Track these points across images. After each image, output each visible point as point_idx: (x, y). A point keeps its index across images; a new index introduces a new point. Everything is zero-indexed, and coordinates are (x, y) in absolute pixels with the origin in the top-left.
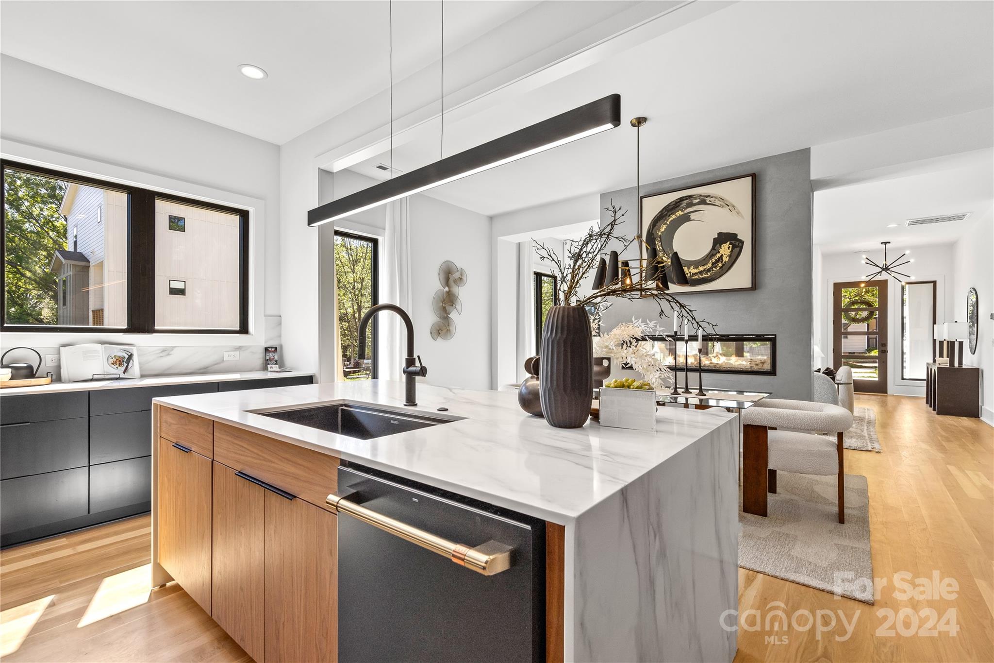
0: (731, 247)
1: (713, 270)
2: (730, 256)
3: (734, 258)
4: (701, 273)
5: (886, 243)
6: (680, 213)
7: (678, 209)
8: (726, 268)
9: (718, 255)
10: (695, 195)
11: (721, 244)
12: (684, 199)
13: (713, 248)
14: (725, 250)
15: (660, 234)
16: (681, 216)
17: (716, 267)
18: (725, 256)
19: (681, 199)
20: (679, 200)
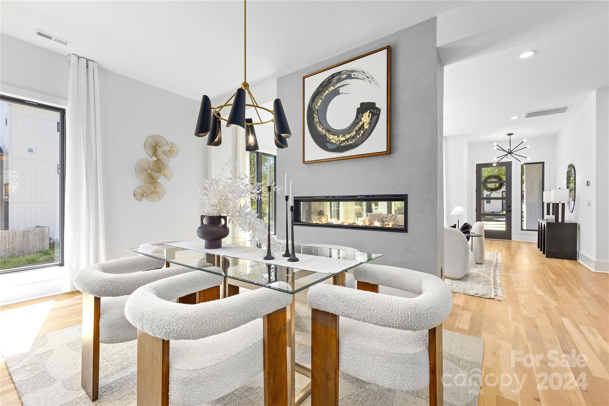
0: (370, 116)
1: (356, 137)
2: (370, 123)
3: (373, 124)
4: (347, 140)
5: (510, 134)
6: (332, 88)
7: (330, 85)
8: (368, 134)
9: (361, 123)
10: (343, 71)
11: (362, 114)
12: (335, 75)
13: (357, 118)
14: (366, 118)
15: (317, 108)
16: (333, 91)
17: (359, 134)
18: (366, 124)
19: (333, 76)
20: (331, 77)
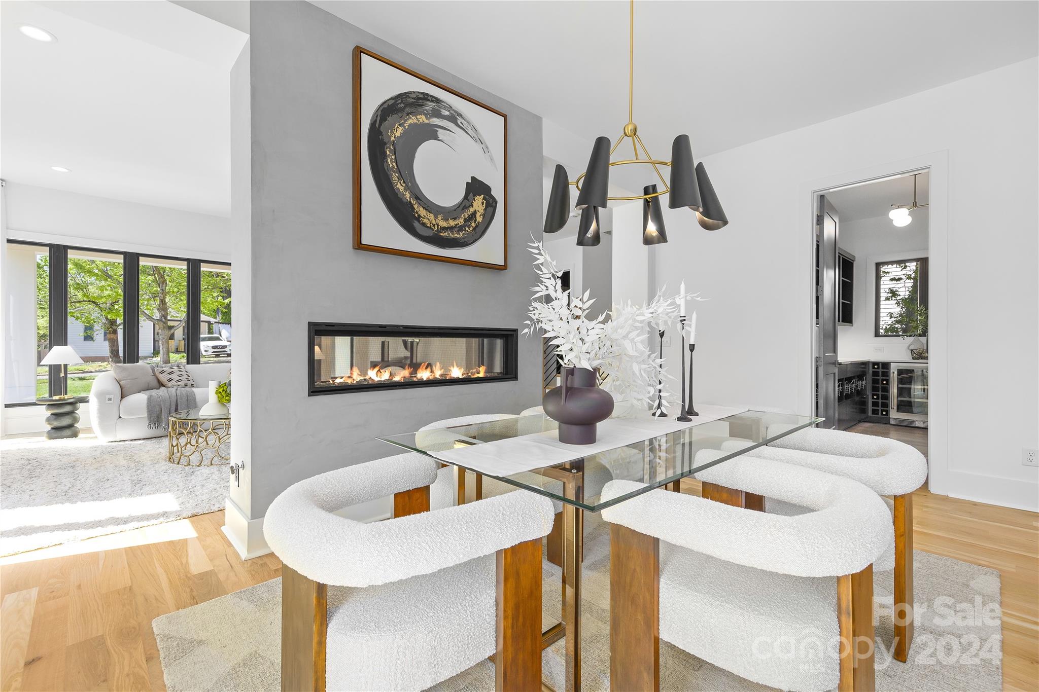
0: (485, 203)
1: (465, 230)
2: (484, 215)
3: (489, 217)
4: (451, 228)
6: (422, 119)
7: (420, 110)
8: (481, 231)
9: (471, 210)
10: (444, 102)
11: (474, 195)
12: (429, 98)
13: (466, 197)
14: (478, 204)
15: (393, 139)
16: (423, 125)
17: (469, 227)
18: (478, 214)
19: (426, 97)
20: (421, 96)
